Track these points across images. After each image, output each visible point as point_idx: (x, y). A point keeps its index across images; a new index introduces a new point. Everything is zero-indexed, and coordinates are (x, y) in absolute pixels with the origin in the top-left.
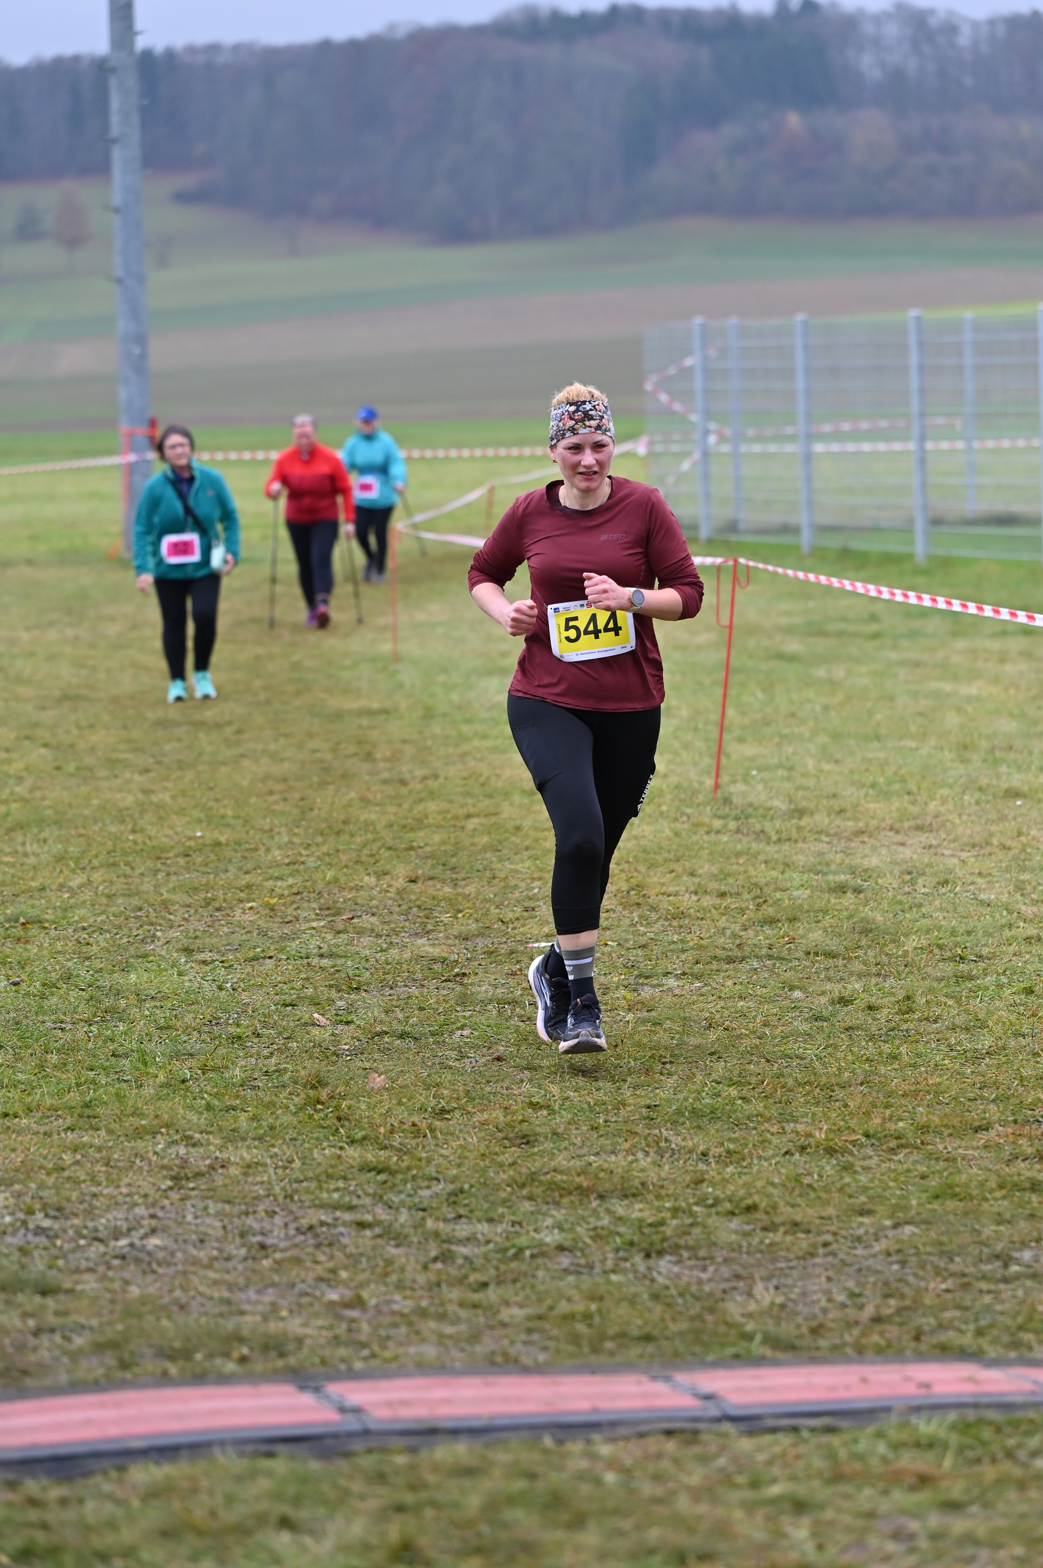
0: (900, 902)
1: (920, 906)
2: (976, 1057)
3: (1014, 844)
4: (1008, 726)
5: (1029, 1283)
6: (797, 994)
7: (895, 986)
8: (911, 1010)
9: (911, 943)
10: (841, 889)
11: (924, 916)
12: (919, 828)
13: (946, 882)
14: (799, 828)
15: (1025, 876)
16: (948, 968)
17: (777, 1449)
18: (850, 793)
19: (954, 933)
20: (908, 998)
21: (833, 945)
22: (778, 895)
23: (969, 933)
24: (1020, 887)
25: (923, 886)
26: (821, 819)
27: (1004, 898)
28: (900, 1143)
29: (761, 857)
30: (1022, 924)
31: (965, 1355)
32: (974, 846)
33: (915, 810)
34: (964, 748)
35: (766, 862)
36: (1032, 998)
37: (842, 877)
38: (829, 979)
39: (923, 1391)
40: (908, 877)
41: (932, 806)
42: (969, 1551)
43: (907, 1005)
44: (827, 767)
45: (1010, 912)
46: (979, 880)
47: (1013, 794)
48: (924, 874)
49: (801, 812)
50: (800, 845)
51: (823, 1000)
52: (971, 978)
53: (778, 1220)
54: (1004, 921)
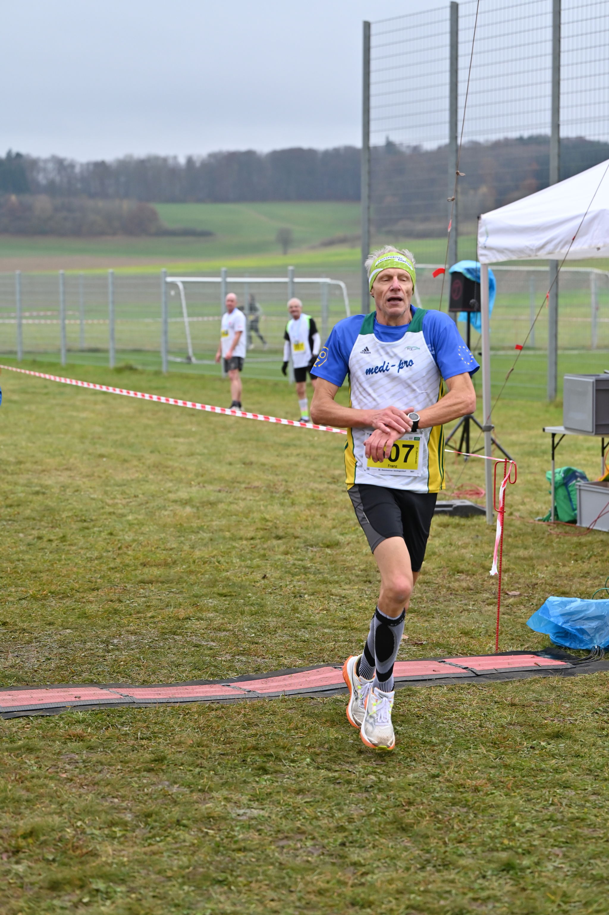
0: (60, 499)
1: (68, 500)
2: (90, 560)
3: (103, 476)
4: (98, 429)
5: (117, 653)
6: (21, 535)
7: (59, 532)
8: (65, 541)
9: (64, 515)
10: (37, 493)
11: (70, 504)
12: (67, 469)
13: (77, 491)
14: (20, 469)
15: (108, 488)
16: (81, 525)
17: (20, 725)
18: (39, 455)
19: (81, 510)
20: (64, 537)
21: (34, 515)
22: (12, 496)
23: (86, 511)
24: (106, 493)
25: (69, 492)
26: (28, 465)
27: (100, 497)
28: (65, 596)
29: (6, 481)
30: (107, 507)
31: (92, 683)
32: (88, 476)
33: (64, 462)
34: (82, 438)
35: (7, 482)
36: (112, 537)
37: (37, 489)
38: (33, 529)
39: (77, 699)
40: (62, 489)
41: (72, 460)
42: (100, 767)
43: (63, 539)
44: (30, 445)
45: (102, 502)
46: (91, 490)
47: (102, 456)
48: (68, 487)
49: (20, 463)
50: (21, 476)
51: (31, 537)
52: (87, 528)
53: (16, 628)
54: (100, 506)
